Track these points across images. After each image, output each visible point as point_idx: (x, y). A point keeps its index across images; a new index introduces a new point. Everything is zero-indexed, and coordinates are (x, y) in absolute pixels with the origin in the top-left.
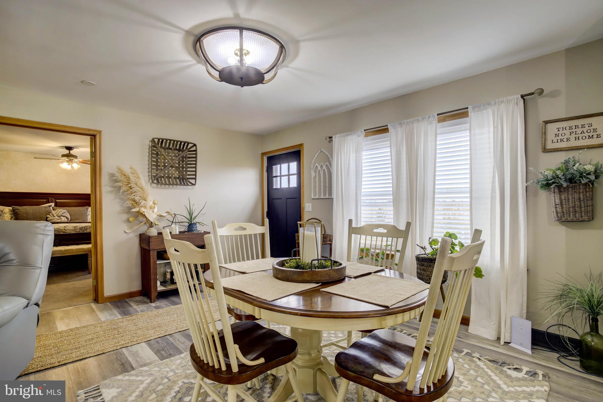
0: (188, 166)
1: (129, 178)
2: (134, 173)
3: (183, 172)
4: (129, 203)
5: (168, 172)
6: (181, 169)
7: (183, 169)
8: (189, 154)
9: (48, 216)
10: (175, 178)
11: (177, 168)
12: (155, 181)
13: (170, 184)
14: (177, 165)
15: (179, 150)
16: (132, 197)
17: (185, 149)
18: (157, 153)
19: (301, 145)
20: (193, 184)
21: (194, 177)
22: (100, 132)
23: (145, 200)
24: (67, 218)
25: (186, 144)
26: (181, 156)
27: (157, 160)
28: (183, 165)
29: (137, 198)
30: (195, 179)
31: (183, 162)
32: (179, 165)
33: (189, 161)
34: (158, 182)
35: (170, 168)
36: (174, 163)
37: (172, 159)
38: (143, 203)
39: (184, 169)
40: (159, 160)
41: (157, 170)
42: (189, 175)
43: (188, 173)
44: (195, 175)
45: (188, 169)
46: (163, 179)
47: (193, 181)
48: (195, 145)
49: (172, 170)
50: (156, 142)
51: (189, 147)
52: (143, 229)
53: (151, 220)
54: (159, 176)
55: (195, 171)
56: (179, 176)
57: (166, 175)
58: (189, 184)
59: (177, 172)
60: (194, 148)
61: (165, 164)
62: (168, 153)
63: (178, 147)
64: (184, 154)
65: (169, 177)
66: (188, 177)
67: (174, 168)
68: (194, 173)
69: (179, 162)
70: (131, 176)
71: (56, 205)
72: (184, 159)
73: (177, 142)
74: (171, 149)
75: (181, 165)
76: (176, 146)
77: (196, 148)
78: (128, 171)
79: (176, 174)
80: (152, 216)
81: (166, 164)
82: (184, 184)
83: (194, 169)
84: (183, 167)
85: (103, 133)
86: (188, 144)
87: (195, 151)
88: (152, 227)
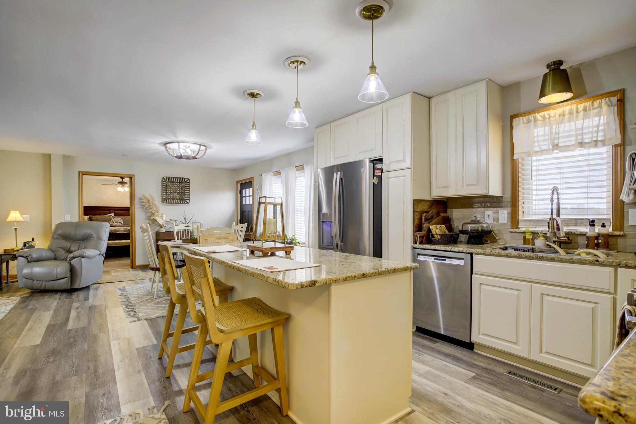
0: (185, 192)
1: (149, 200)
2: (152, 197)
3: (182, 196)
4: (149, 214)
5: (173, 196)
6: (181, 194)
7: (182, 194)
8: (186, 185)
9: (110, 222)
10: (177, 199)
11: (179, 194)
12: (165, 202)
13: (174, 203)
14: (179, 192)
15: (180, 183)
16: (150, 211)
17: (183, 182)
18: (166, 185)
19: (252, 178)
20: (188, 203)
21: (188, 198)
22: (134, 175)
23: (158, 213)
24: (121, 223)
25: (184, 179)
26: (181, 186)
27: (166, 189)
28: (182, 192)
29: (153, 211)
30: (189, 199)
31: (182, 189)
32: (180, 191)
33: (185, 189)
34: (167, 202)
35: (174, 194)
36: (176, 191)
37: (175, 188)
38: (156, 214)
39: (183, 194)
40: (167, 189)
41: (166, 195)
42: (186, 197)
43: (185, 196)
44: (189, 197)
45: (185, 194)
46: (170, 200)
47: (188, 201)
48: (189, 179)
49: (175, 194)
50: (166, 179)
51: (185, 180)
52: (157, 229)
53: (161, 223)
54: (167, 198)
55: (189, 195)
56: (180, 198)
57: (172, 198)
58: (186, 203)
59: (179, 196)
60: (188, 181)
61: (171, 191)
62: (173, 185)
63: (179, 181)
64: (183, 185)
65: (173, 199)
66: (185, 198)
67: (176, 194)
68: (188, 196)
69: (180, 190)
70: (150, 199)
71: (115, 215)
72: (183, 188)
73: (178, 178)
74: (174, 182)
75: (181, 192)
76: (178, 180)
77: (189, 181)
78: (148, 197)
79: (177, 197)
81: (172, 191)
82: (183, 203)
83: (188, 194)
84: (182, 193)
85: (136, 176)
86: (185, 179)
87: (189, 183)
88: (162, 227)
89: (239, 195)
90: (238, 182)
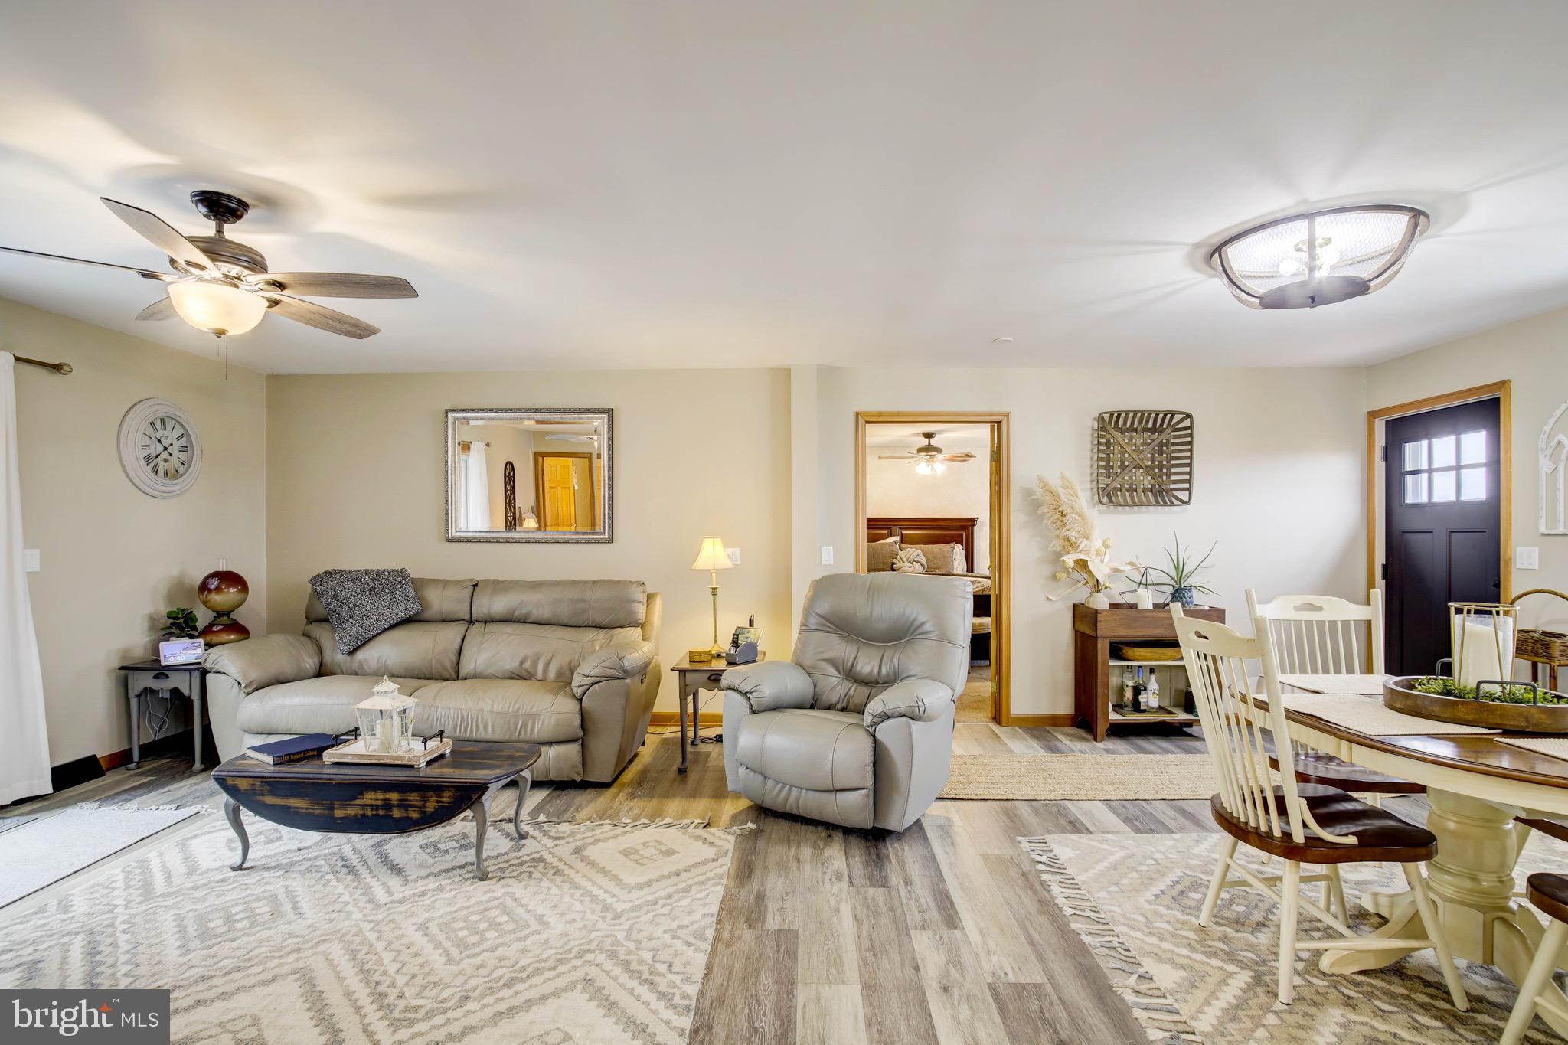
0: (1173, 462)
1: (1059, 497)
2: (1067, 486)
3: (1161, 477)
4: (1057, 545)
5: (1131, 478)
6: (1157, 470)
7: (1161, 470)
8: (1175, 437)
9: (894, 560)
10: (1144, 490)
11: (1149, 469)
12: (1105, 500)
13: (1134, 504)
14: (1149, 463)
15: (1153, 430)
16: (1064, 532)
17: (1165, 426)
18: (1108, 441)
19: (1502, 385)
20: (1184, 502)
21: (1187, 486)
22: (1007, 415)
23: (1088, 539)
24: (922, 565)
25: (1169, 416)
26: (1156, 442)
27: (1108, 455)
28: (1161, 462)
29: (1072, 535)
30: (1189, 490)
31: (1161, 455)
32: (1153, 462)
33: (1174, 451)
34: (1111, 501)
35: (1134, 470)
36: (1142, 460)
37: (1138, 451)
38: (1084, 544)
39: (1165, 470)
40: (1112, 455)
41: (1108, 477)
42: (1175, 482)
43: (1173, 478)
44: (1190, 481)
45: (1173, 470)
46: (1119, 493)
47: (1184, 496)
48: (1188, 416)
49: (1138, 474)
50: (1107, 420)
51: (1174, 421)
52: (1081, 595)
53: (1098, 576)
54: (1111, 487)
55: (1190, 473)
56: (1153, 486)
57: (1127, 486)
58: (1176, 502)
59: (1149, 478)
60: (1187, 423)
61: (1123, 462)
62: (1130, 440)
63: (1150, 425)
64: (1163, 438)
65: (1132, 490)
66: (1172, 486)
67: (1141, 470)
68: (1187, 477)
69: (1153, 456)
70: (1062, 493)
71: (902, 541)
72: (1164, 448)
73: (1150, 414)
74: (1136, 430)
75: (1157, 463)
76: (1147, 422)
77: (1191, 422)
78: (1055, 483)
79: (1146, 482)
80: (1100, 570)
81: (1126, 463)
82: (1165, 504)
83: (1187, 469)
84: (1161, 467)
85: (1012, 416)
86: (1173, 416)
87: (1191, 428)
88: (1098, 591)
89: (1380, 467)
90: (1372, 415)
